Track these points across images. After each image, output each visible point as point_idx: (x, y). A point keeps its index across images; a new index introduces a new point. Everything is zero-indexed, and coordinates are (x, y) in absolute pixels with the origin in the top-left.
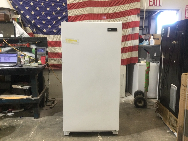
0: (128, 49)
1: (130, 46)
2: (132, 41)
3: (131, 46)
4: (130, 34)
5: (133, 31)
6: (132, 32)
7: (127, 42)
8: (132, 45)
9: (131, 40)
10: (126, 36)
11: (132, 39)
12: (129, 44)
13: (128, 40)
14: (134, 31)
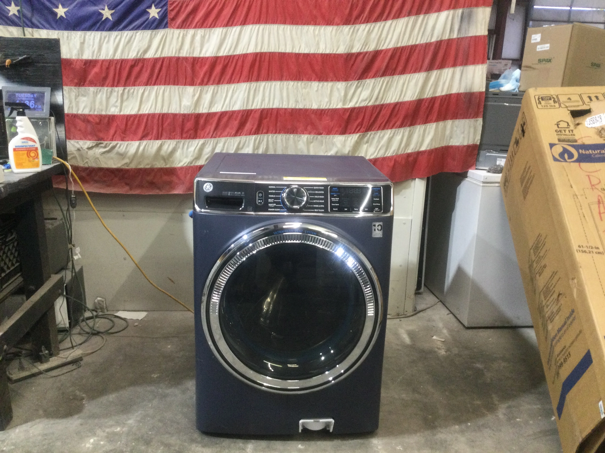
0: (437, 105)
1: (447, 95)
2: (458, 69)
3: (450, 95)
4: (449, 40)
5: (465, 25)
6: (459, 30)
7: (435, 73)
8: (454, 91)
9: (454, 65)
10: (432, 48)
11: (459, 61)
12: (444, 83)
13: (442, 66)
14: (469, 23)
